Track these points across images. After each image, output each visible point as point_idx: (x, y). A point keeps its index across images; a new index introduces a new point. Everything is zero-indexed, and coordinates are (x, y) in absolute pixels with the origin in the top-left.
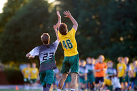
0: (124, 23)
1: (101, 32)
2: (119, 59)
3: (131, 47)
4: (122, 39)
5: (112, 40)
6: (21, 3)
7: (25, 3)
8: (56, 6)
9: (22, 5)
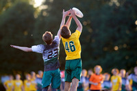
0: (119, 30)
1: (93, 41)
2: (113, 70)
3: (127, 58)
4: (116, 48)
5: (106, 49)
6: (3, 6)
7: (8, 7)
8: (43, 11)
9: (4, 10)
